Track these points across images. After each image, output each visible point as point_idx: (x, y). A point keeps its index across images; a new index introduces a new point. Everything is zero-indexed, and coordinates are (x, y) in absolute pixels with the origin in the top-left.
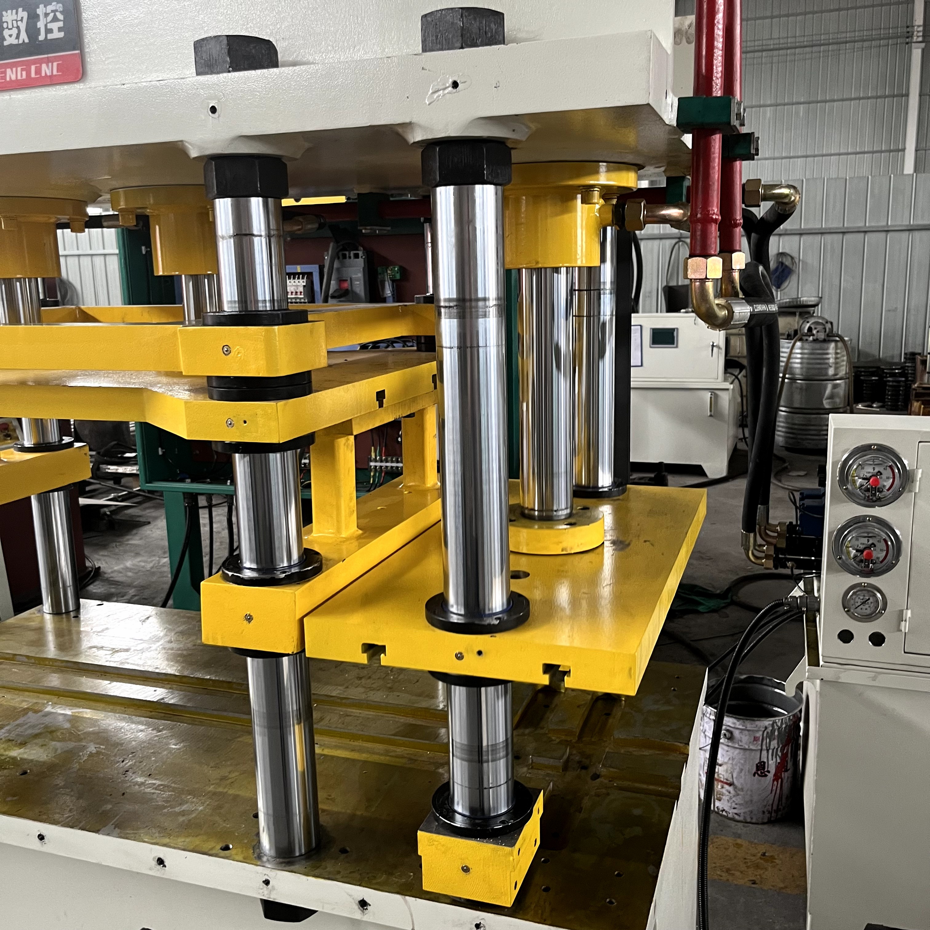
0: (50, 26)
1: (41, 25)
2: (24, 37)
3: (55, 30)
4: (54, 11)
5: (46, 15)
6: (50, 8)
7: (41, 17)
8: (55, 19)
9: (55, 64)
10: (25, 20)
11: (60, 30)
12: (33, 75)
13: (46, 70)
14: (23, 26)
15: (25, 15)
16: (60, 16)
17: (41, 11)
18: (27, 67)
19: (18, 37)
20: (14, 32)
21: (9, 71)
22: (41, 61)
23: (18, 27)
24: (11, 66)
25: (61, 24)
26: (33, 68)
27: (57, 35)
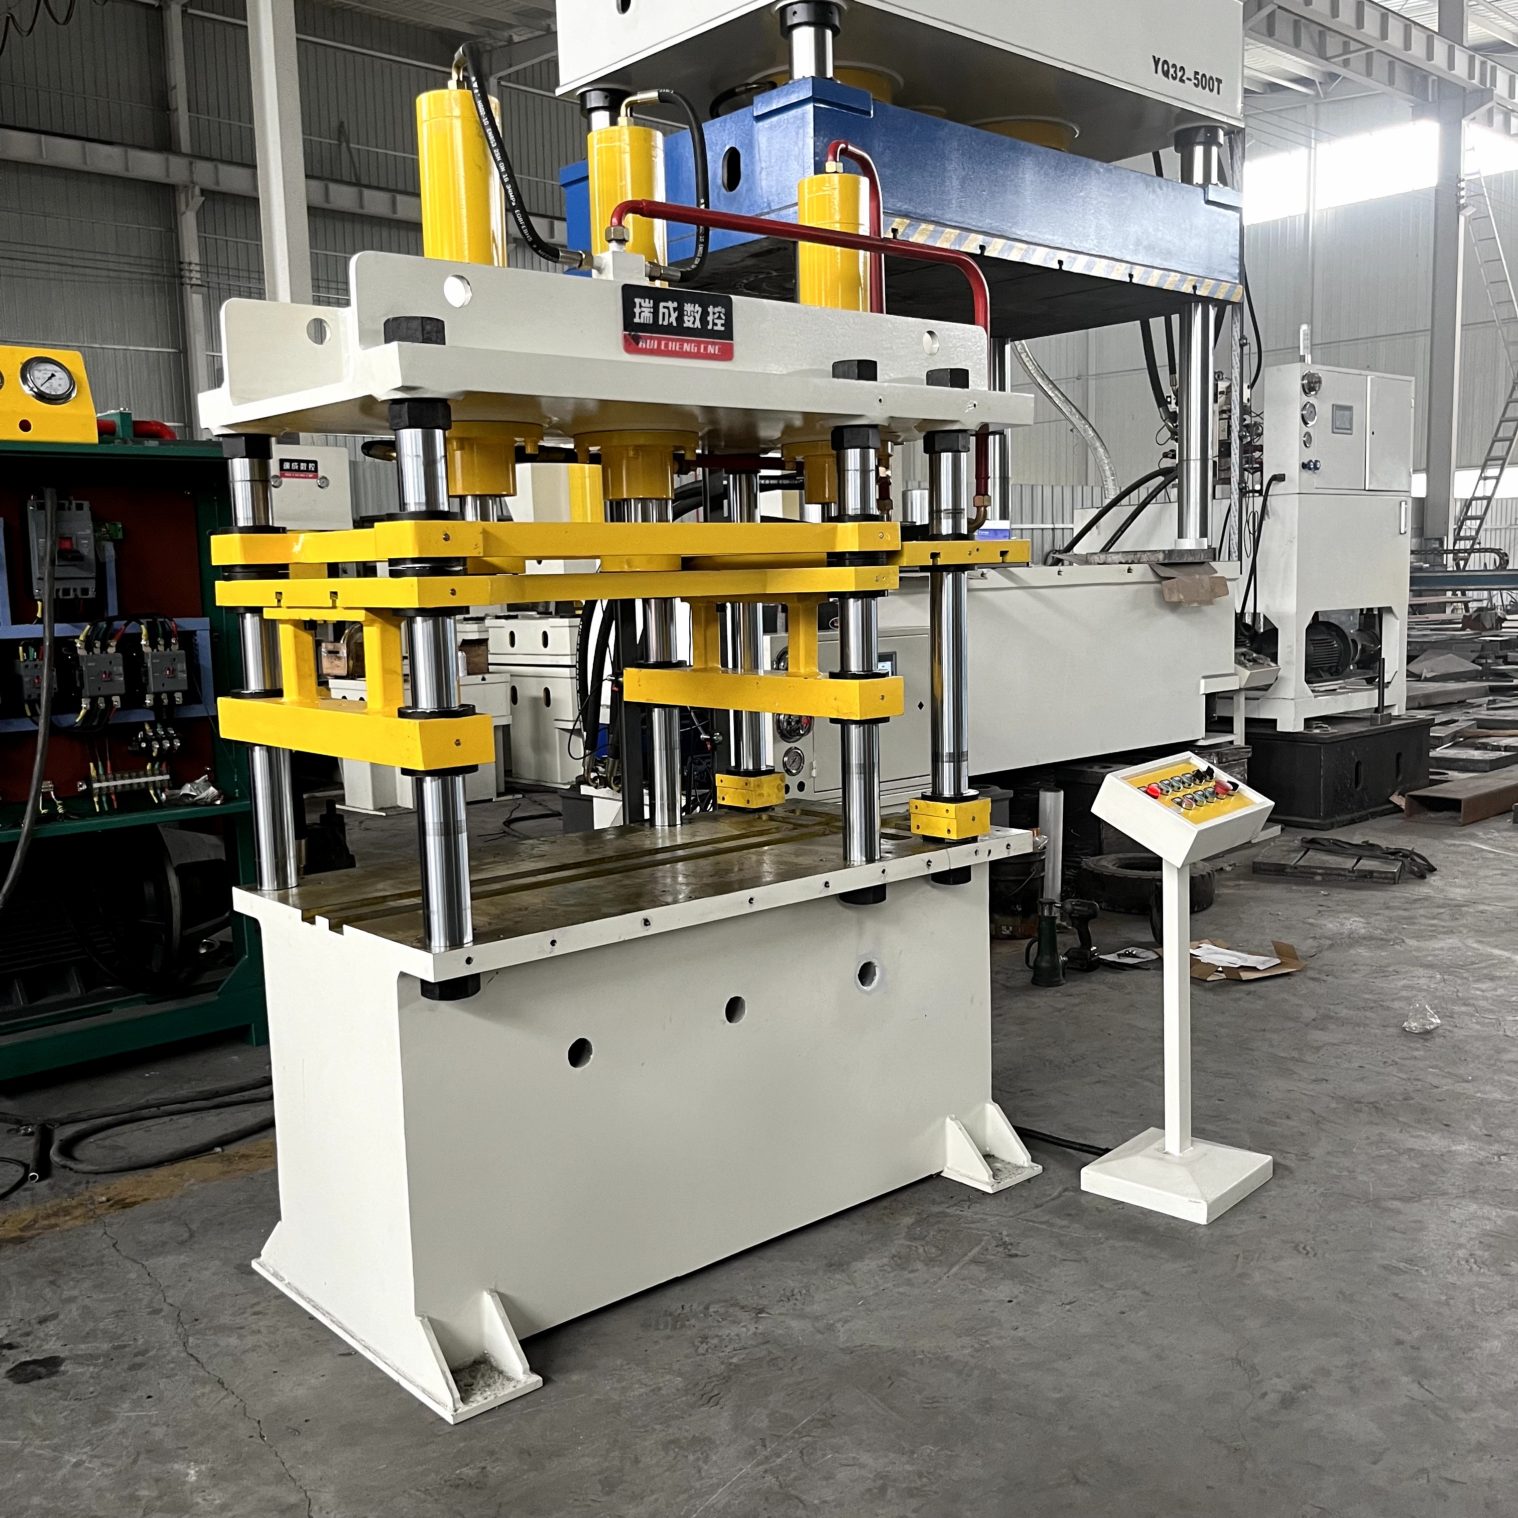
0: (716, 321)
1: (710, 318)
2: (698, 324)
3: (719, 325)
4: (720, 313)
5: (714, 313)
6: (717, 309)
7: (711, 314)
8: (719, 318)
9: (717, 347)
10: (700, 313)
11: (722, 325)
12: (702, 351)
13: (711, 349)
14: (698, 316)
15: (700, 309)
16: (724, 317)
17: (710, 309)
18: (698, 344)
19: (694, 323)
20: (692, 319)
21: (685, 345)
22: (708, 343)
23: (694, 317)
24: (688, 342)
25: (723, 322)
26: (702, 346)
27: (719, 328)
